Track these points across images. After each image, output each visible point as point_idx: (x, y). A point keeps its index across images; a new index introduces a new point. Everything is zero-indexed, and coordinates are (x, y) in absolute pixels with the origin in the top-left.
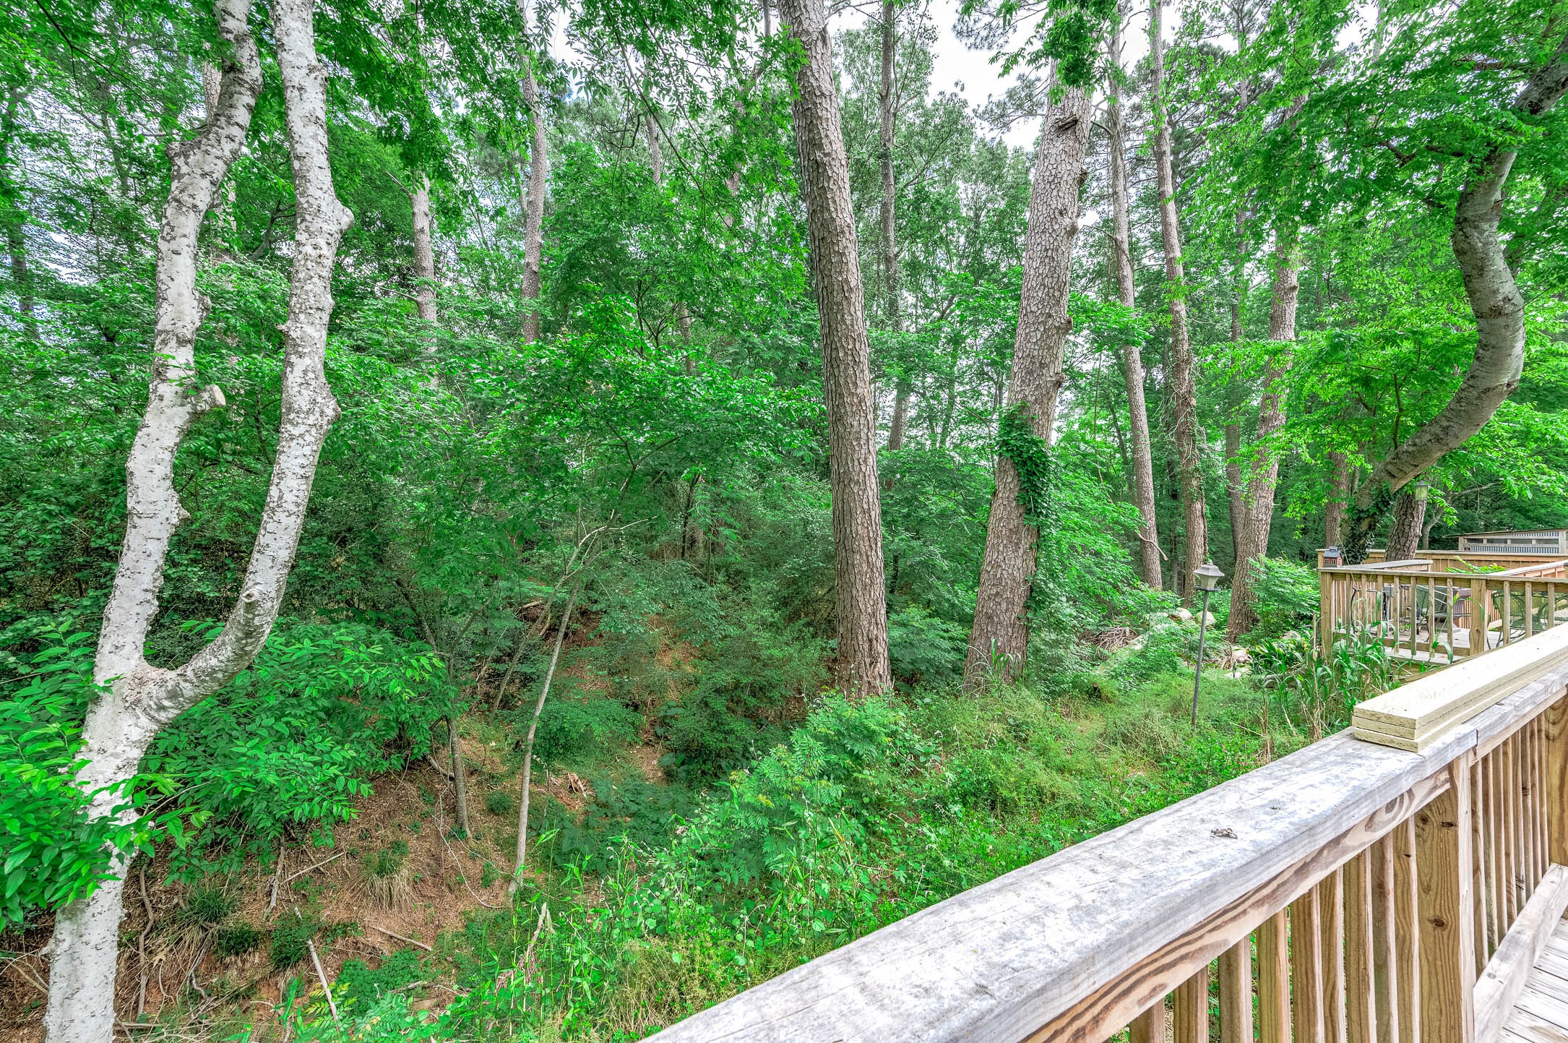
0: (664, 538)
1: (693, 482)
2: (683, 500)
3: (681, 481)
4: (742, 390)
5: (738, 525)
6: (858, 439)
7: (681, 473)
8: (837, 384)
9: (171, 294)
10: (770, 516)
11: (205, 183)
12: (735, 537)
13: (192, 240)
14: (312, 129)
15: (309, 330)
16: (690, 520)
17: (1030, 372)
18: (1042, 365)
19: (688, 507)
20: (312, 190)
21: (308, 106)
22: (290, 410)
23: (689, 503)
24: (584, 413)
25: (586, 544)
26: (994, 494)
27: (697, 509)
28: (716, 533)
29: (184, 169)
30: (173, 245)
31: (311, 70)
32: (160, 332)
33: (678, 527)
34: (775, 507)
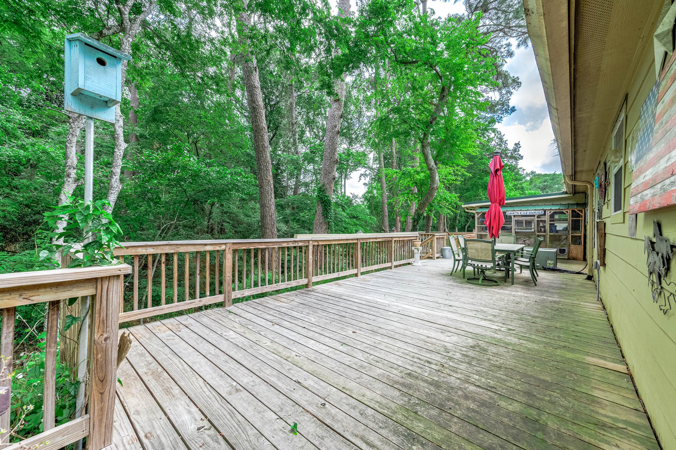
0: (199, 227)
1: (213, 205)
2: (208, 212)
3: (207, 204)
4: (231, 174)
5: (231, 222)
6: (268, 193)
7: (207, 201)
8: (261, 176)
9: (71, 157)
10: (246, 219)
11: (79, 129)
12: (230, 227)
13: (75, 144)
14: (121, 129)
15: (117, 170)
16: (211, 220)
17: (326, 174)
18: (329, 173)
19: (210, 215)
20: (120, 141)
21: (119, 124)
22: (112, 187)
23: (211, 213)
24: (169, 180)
25: (163, 230)
26: (316, 212)
27: (214, 215)
28: (222, 225)
29: (73, 126)
30: (71, 145)
31: (121, 116)
32: (68, 166)
33: (206, 223)
34: (246, 216)
